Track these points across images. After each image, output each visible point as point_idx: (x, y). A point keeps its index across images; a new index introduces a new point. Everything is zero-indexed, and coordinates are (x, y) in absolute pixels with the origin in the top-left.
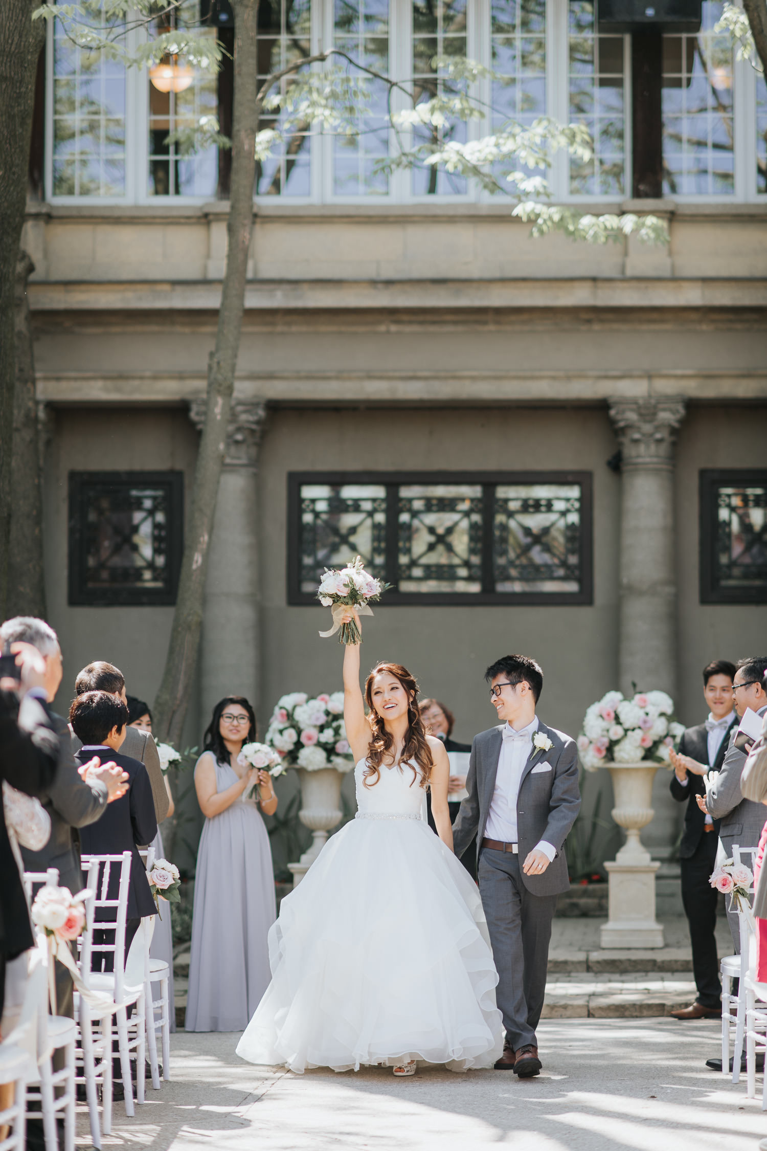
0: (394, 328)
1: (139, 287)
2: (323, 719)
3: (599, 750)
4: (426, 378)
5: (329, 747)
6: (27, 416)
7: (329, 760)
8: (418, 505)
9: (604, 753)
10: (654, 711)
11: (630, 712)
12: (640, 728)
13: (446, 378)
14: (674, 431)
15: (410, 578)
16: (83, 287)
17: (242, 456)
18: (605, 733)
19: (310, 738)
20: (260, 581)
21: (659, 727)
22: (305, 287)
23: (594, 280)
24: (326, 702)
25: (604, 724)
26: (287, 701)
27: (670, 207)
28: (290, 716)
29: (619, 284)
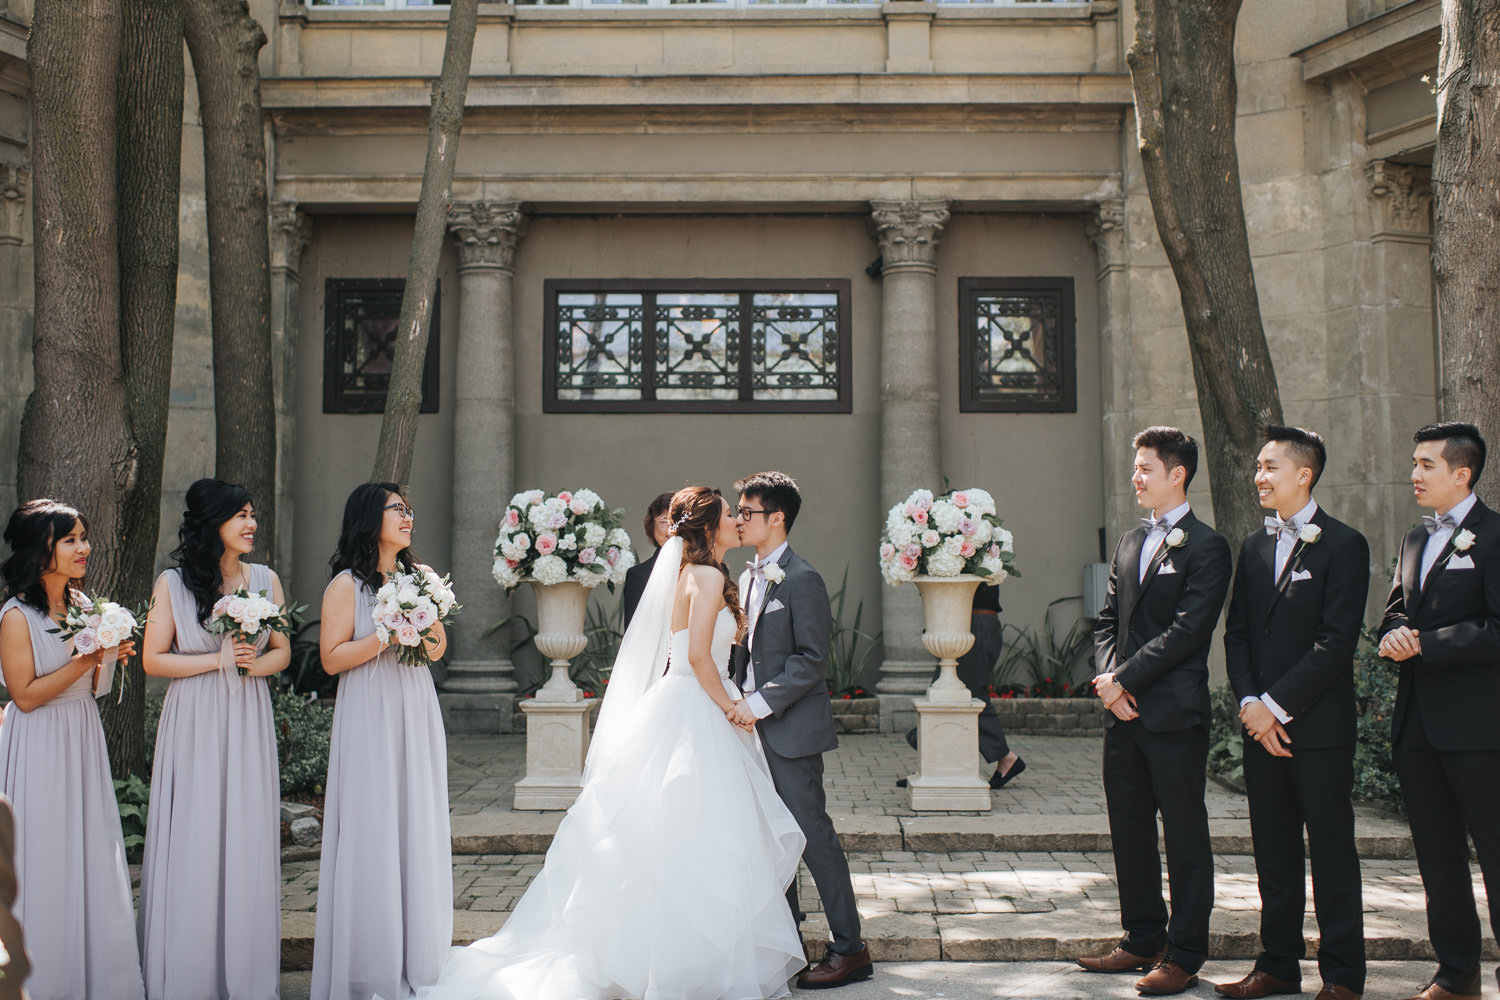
0: (651, 130)
1: (392, 84)
2: (563, 521)
3: (908, 561)
4: (684, 180)
5: (570, 555)
6: (253, 195)
7: (570, 572)
8: (676, 313)
9: (915, 564)
10: (977, 513)
11: (947, 513)
12: (960, 533)
13: (705, 180)
14: (937, 234)
15: (667, 386)
16: (334, 85)
17: (498, 258)
18: (916, 539)
19: (546, 545)
20: (515, 387)
21: (983, 531)
22: (561, 83)
23: (858, 76)
24: (568, 501)
25: (915, 528)
26: (521, 500)
27: (931, 11)
28: (522, 517)
29: (883, 81)
